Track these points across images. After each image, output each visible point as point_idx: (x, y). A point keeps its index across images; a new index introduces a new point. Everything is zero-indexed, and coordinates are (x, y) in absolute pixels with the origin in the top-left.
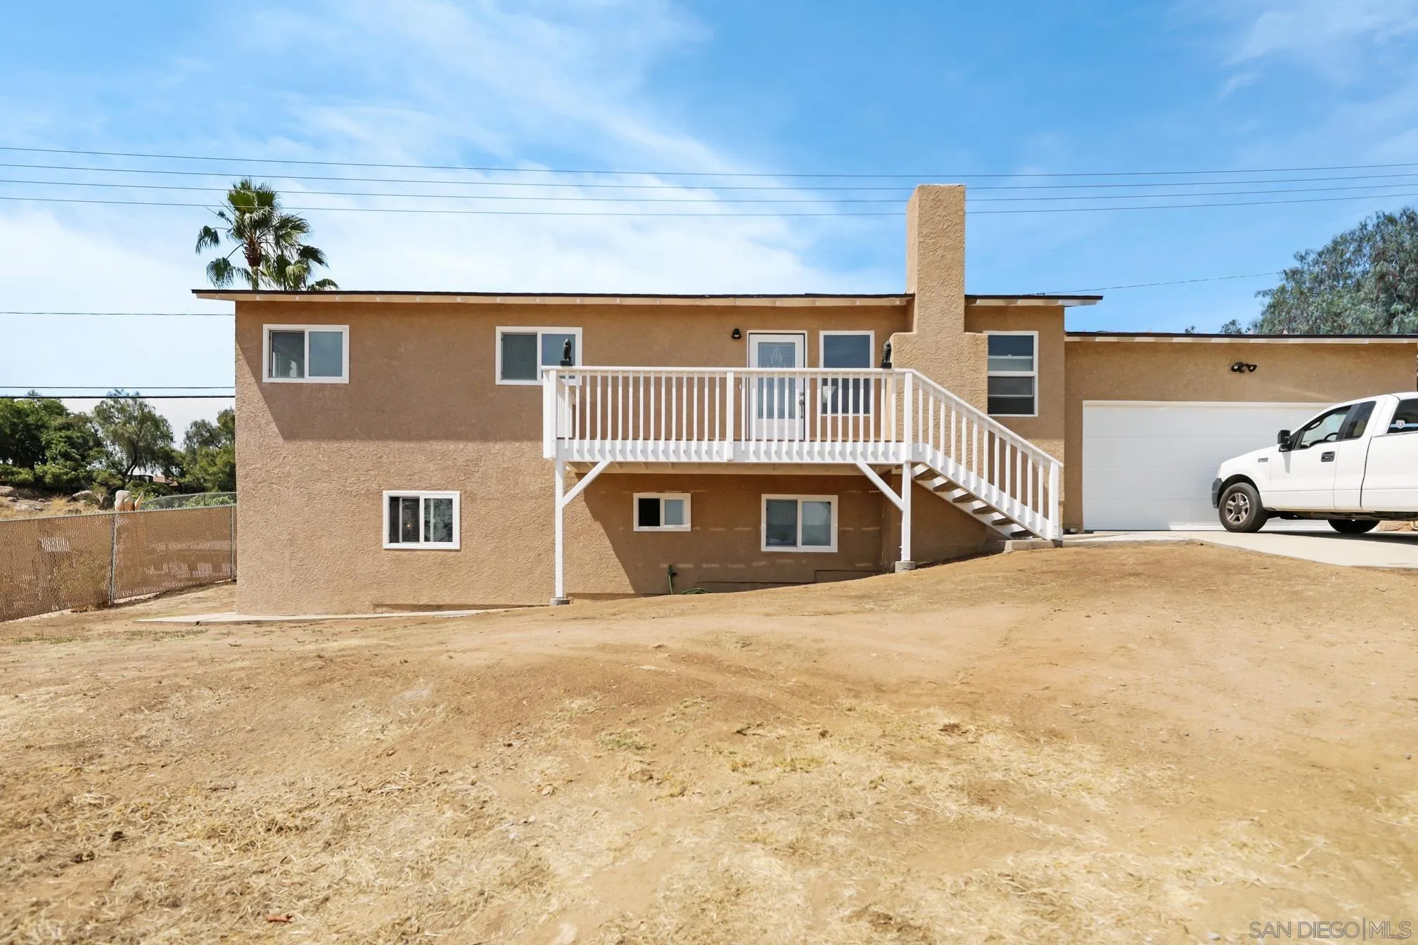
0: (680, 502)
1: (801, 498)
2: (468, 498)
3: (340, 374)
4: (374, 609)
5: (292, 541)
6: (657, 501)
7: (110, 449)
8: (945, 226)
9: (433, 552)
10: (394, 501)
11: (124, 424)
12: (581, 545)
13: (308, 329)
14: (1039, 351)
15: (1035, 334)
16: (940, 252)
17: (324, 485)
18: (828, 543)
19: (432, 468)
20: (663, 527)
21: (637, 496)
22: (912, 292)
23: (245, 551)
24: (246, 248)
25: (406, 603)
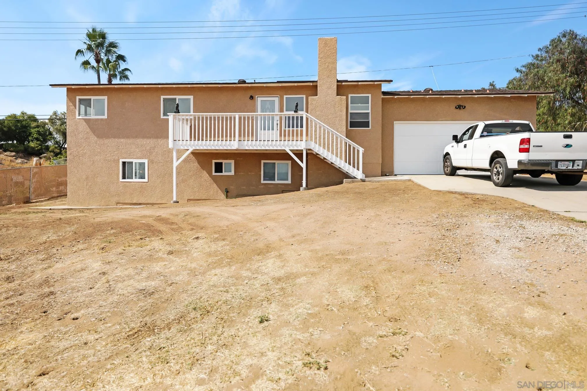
0: (230, 163)
1: (276, 162)
2: (151, 162)
3: (104, 115)
4: (117, 204)
5: (87, 178)
6: (222, 163)
7: (55, 136)
8: (329, 54)
9: (138, 183)
10: (124, 163)
11: (61, 125)
12: (193, 180)
13: (93, 98)
14: (371, 102)
15: (370, 95)
16: (327, 64)
17: (98, 157)
18: (287, 180)
19: (138, 151)
20: (224, 173)
21: (214, 161)
22: (316, 80)
23: (70, 182)
24: (94, 56)
25: (128, 202)
